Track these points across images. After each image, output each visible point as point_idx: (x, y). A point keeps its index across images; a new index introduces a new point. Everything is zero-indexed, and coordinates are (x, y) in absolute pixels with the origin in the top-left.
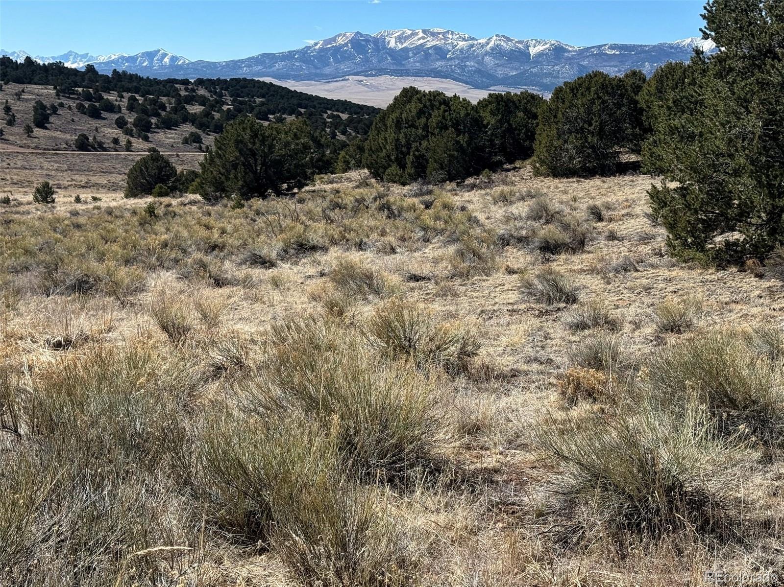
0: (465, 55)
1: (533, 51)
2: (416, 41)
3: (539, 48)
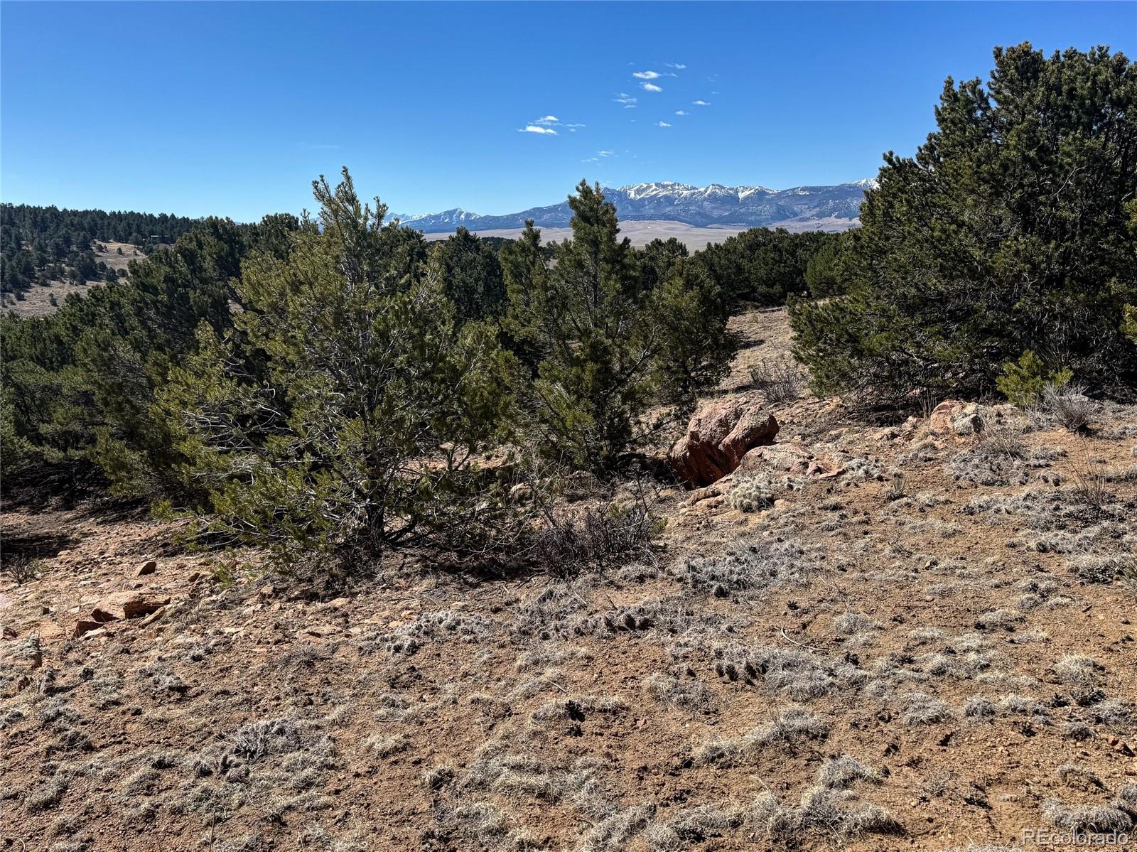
0: (689, 201)
1: (741, 195)
2: (651, 192)
3: (747, 193)
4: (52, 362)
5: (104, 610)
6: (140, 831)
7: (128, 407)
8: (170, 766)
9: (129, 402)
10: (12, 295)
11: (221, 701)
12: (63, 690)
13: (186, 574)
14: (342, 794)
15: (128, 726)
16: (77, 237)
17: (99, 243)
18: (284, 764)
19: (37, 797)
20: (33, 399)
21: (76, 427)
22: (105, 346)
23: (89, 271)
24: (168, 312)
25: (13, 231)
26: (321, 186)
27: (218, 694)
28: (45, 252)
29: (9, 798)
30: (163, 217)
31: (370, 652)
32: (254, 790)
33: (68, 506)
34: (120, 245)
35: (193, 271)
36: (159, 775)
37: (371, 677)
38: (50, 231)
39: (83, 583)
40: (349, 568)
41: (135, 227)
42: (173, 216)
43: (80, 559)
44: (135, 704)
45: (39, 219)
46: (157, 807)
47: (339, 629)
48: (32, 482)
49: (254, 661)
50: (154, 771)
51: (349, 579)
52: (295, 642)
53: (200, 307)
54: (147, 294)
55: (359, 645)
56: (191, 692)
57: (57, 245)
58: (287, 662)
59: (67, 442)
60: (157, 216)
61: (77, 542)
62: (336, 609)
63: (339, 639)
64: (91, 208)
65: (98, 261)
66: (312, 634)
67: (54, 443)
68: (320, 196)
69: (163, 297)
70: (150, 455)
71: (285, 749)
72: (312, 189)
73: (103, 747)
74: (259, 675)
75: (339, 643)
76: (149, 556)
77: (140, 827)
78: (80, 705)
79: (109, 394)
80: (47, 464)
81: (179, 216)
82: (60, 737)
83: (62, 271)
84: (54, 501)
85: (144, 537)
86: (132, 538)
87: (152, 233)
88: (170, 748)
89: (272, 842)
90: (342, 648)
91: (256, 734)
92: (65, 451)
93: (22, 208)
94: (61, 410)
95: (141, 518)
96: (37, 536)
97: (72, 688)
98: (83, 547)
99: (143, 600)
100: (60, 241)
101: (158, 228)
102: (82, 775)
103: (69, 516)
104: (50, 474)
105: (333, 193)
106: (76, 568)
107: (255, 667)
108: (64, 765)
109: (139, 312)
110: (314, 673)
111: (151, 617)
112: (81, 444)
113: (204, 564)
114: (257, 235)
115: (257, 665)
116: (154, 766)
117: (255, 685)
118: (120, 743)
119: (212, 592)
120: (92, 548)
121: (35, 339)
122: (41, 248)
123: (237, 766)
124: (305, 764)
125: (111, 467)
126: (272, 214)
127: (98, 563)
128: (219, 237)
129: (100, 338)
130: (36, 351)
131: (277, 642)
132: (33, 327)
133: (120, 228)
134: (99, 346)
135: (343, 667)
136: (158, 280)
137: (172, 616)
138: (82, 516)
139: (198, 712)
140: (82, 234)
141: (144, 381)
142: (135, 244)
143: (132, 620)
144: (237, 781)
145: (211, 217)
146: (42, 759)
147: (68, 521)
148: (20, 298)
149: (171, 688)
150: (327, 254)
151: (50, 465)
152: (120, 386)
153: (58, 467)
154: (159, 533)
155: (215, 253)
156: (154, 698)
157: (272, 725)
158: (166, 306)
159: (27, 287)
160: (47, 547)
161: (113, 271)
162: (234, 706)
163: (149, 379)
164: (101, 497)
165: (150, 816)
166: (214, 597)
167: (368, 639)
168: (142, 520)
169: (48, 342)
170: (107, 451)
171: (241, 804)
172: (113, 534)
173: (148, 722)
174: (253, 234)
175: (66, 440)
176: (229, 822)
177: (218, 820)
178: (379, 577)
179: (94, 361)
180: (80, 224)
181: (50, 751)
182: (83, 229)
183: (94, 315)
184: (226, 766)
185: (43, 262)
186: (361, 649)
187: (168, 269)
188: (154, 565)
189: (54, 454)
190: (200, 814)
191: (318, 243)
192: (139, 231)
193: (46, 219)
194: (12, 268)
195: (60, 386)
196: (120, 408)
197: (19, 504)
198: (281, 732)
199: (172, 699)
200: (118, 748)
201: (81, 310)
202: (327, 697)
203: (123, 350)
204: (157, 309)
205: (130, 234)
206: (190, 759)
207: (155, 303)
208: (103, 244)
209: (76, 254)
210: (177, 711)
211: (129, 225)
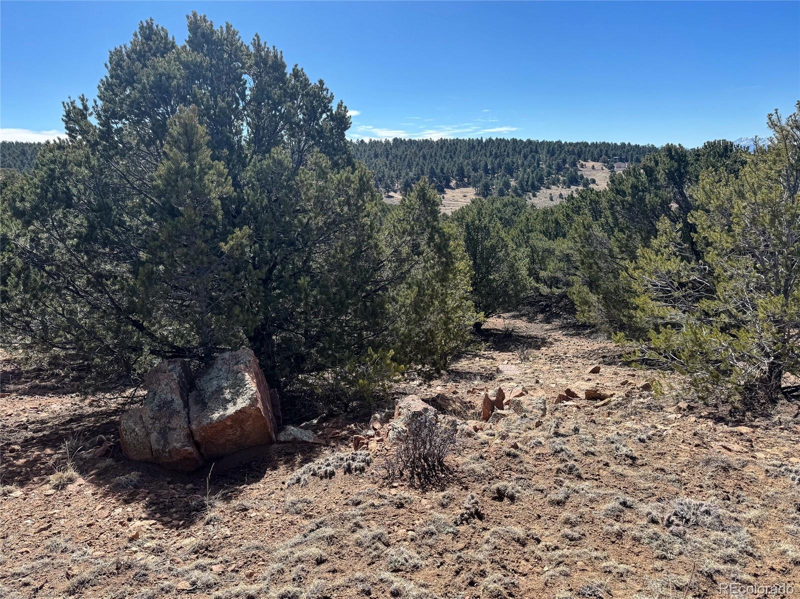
4: (550, 235)
5: (573, 390)
6: (613, 542)
7: (595, 267)
8: (630, 507)
9: (596, 263)
10: (531, 194)
11: (660, 475)
12: (563, 435)
13: (618, 379)
14: (759, 578)
15: (601, 471)
16: (569, 159)
17: (582, 162)
18: (713, 538)
19: (553, 496)
20: (538, 256)
21: (559, 275)
22: (588, 227)
23: (574, 180)
24: (630, 208)
25: (537, 157)
26: (774, 117)
27: (658, 469)
28: (551, 168)
29: (539, 490)
30: (623, 145)
31: (776, 476)
32: (689, 548)
33: (547, 321)
34: (593, 163)
35: (650, 181)
36: (623, 511)
37: (778, 495)
38: (556, 155)
39: (557, 370)
40: (748, 405)
41: (604, 152)
42: (629, 144)
43: (553, 354)
44: (604, 458)
45: (551, 149)
46: (624, 531)
47: (745, 450)
48: (531, 304)
49: (681, 454)
50: (621, 507)
51: (748, 414)
52: (711, 450)
53: (652, 206)
54: (618, 196)
55: (766, 468)
56: (639, 462)
57: (558, 164)
58: (707, 462)
59: (552, 282)
60: (619, 144)
61: (551, 343)
62: (742, 434)
63: (746, 458)
64: (580, 141)
65: (579, 173)
66: (725, 447)
67: (545, 283)
68: (773, 125)
69: (629, 198)
70: (604, 298)
71: (711, 526)
72: (767, 120)
73: (586, 479)
74: (686, 465)
75: (748, 461)
76: (594, 362)
77: (613, 540)
78: (572, 447)
79: (585, 257)
80: (541, 295)
81: (633, 144)
82: (564, 464)
83: (558, 180)
84: (540, 317)
85: (590, 349)
86: (583, 348)
87: (615, 155)
88: (627, 495)
89: (706, 591)
90: (751, 466)
91: (689, 508)
92: (551, 288)
93: (543, 142)
94: (552, 264)
95: (589, 336)
96: (530, 335)
97: (567, 436)
98: (554, 347)
99: (598, 390)
100: (560, 161)
101: (619, 152)
102: (577, 492)
103: (548, 327)
104: (541, 301)
105: (784, 122)
106: (552, 359)
107: (683, 459)
108: (567, 482)
109: (612, 207)
110: (729, 477)
111: (602, 403)
112: (560, 286)
113: (631, 375)
114: (699, 155)
115: (683, 458)
116: (621, 503)
117: (683, 471)
118: (596, 480)
119: (641, 396)
120: (559, 349)
121: (545, 220)
122: (550, 166)
123: (678, 525)
124: (729, 544)
125: (580, 303)
126: (712, 140)
127: (563, 359)
128: (672, 158)
129: (586, 223)
130: (543, 228)
131: (697, 446)
132: (544, 213)
133: (595, 153)
134: (584, 227)
135: (752, 481)
136: (627, 187)
137: (615, 405)
138: (555, 329)
139: (644, 477)
140: (573, 157)
141: (606, 251)
142: (603, 162)
143: (590, 401)
144: (677, 536)
145: (668, 144)
146: (554, 474)
147: (547, 330)
148: (534, 196)
149: (626, 456)
150: (771, 169)
151: (542, 295)
152: (593, 253)
153: (547, 297)
154: (600, 348)
155: (668, 169)
156: (615, 458)
157: (701, 505)
158: (629, 204)
159: (538, 189)
160: (536, 343)
161: (587, 180)
162: (669, 481)
163: (611, 250)
164: (567, 319)
165: (620, 535)
166: (642, 400)
167: (774, 465)
168: (589, 337)
169: (550, 223)
170: (579, 292)
171: (681, 553)
172: (572, 343)
173: (613, 472)
174: (696, 155)
175: (554, 282)
176: (672, 562)
177: (665, 558)
178: (776, 418)
179: (580, 236)
180: (573, 150)
181: (559, 471)
182: (574, 154)
183: (579, 207)
184: (669, 523)
185: (549, 174)
186: (767, 471)
187: (634, 179)
188: (599, 368)
189: (545, 290)
190: (651, 548)
191: (765, 161)
192: (607, 155)
193: (554, 149)
194: (533, 177)
195: (554, 249)
196: (590, 267)
197: (522, 315)
198: (707, 512)
199: (627, 462)
200: (596, 483)
201: (573, 204)
202: (741, 499)
203: (598, 232)
204: (623, 205)
205: (601, 156)
206: (644, 508)
207: (622, 202)
208: (584, 163)
209: (568, 169)
210: (630, 472)
211: (601, 150)
